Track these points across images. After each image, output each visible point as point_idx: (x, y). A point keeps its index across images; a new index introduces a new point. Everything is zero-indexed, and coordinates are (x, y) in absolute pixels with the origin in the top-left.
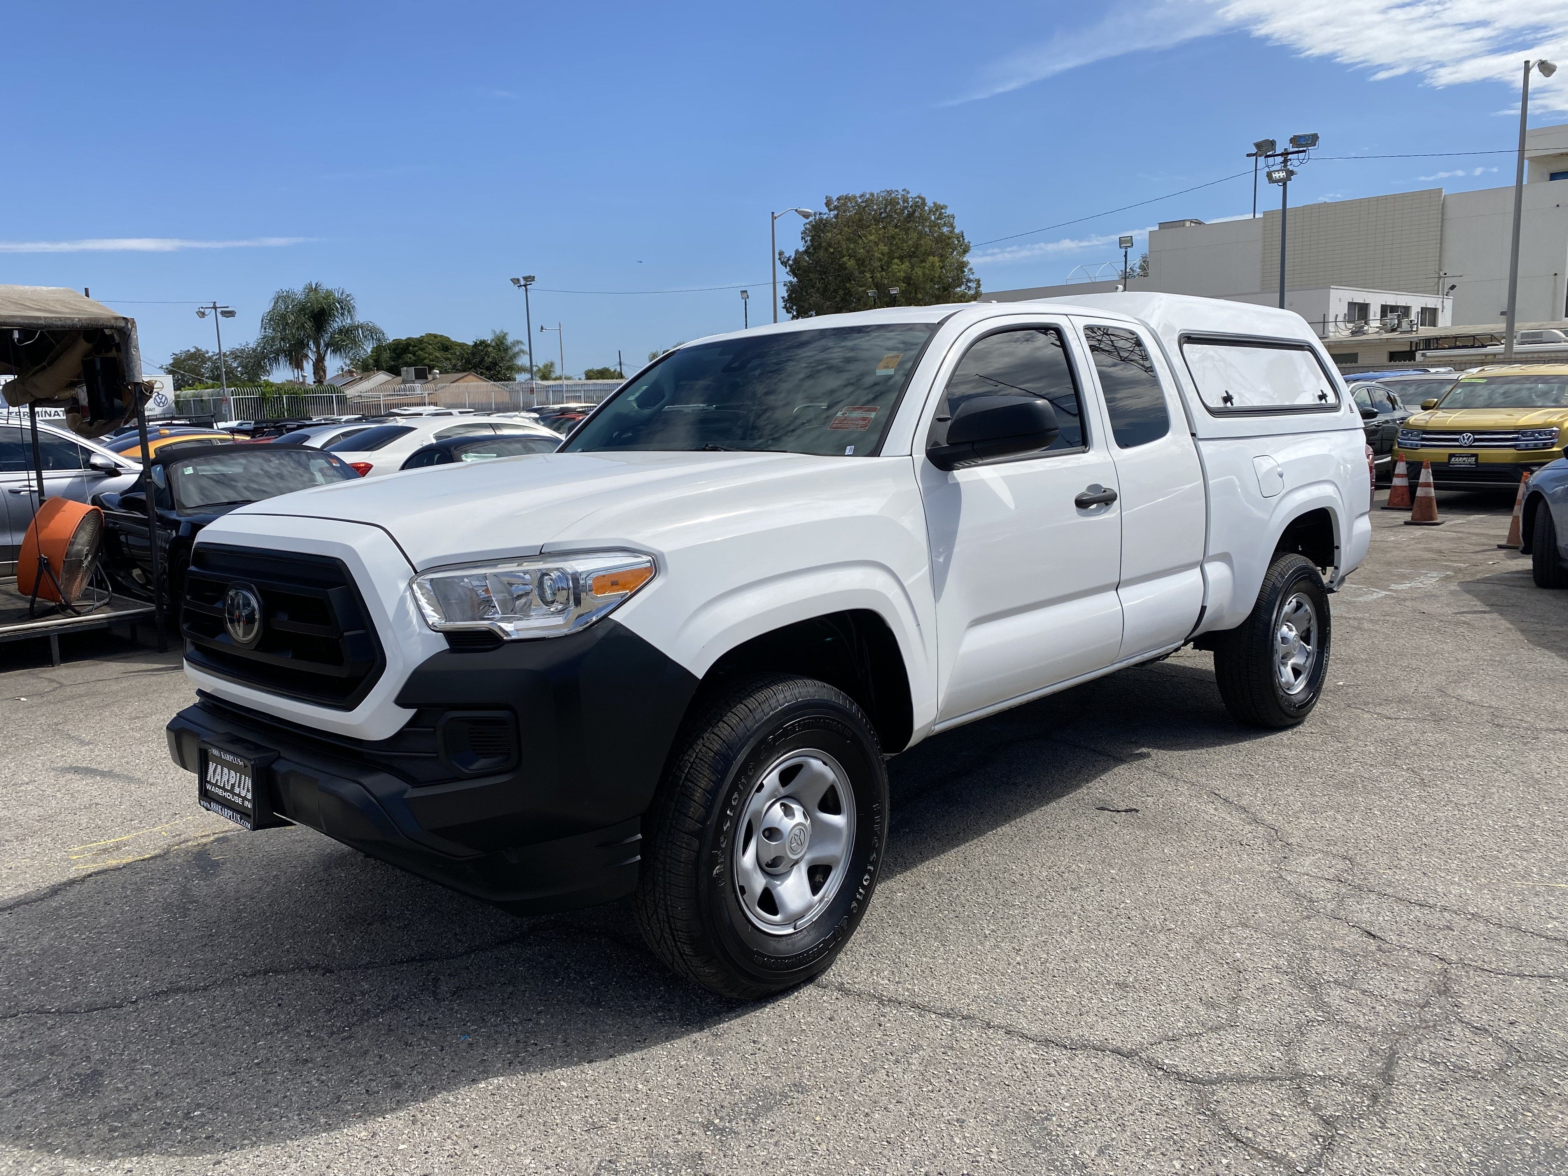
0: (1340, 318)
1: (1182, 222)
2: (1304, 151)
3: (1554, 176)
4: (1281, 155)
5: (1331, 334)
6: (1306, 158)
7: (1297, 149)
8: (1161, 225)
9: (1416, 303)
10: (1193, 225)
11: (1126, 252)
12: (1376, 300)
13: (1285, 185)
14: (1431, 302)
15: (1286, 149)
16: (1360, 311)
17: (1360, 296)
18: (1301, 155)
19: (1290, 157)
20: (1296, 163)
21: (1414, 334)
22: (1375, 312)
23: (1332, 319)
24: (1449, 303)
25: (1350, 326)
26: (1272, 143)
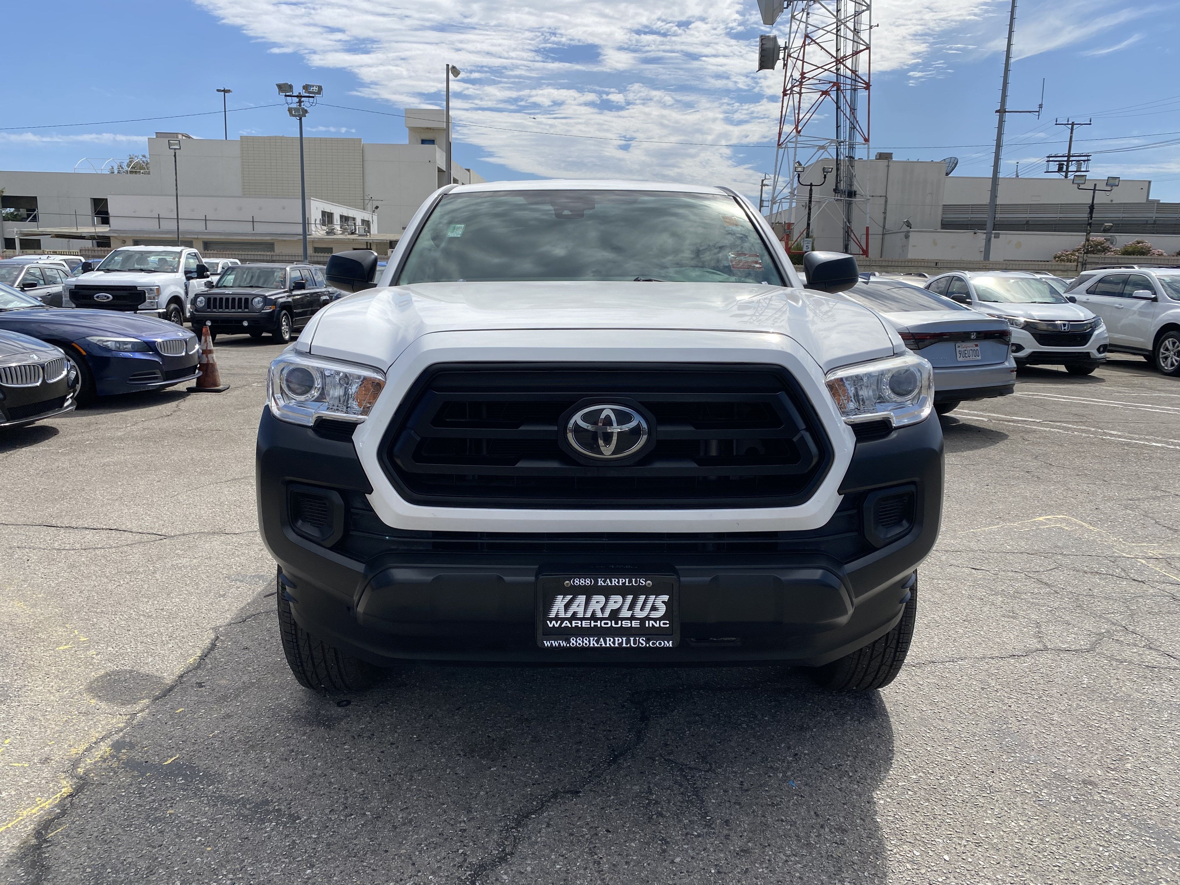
0: (318, 222)
1: (175, 135)
2: (313, 97)
3: (424, 142)
4: (297, 96)
5: (313, 232)
6: (315, 102)
7: (308, 95)
8: (159, 135)
9: (359, 215)
10: (184, 138)
11: (175, 153)
12: (338, 211)
13: (301, 119)
14: (367, 216)
15: (300, 93)
16: (327, 218)
17: (329, 208)
18: (311, 99)
19: (303, 99)
20: (308, 104)
21: (368, 238)
22: (337, 219)
23: (313, 222)
24: (375, 218)
25: (324, 228)
26: (291, 87)
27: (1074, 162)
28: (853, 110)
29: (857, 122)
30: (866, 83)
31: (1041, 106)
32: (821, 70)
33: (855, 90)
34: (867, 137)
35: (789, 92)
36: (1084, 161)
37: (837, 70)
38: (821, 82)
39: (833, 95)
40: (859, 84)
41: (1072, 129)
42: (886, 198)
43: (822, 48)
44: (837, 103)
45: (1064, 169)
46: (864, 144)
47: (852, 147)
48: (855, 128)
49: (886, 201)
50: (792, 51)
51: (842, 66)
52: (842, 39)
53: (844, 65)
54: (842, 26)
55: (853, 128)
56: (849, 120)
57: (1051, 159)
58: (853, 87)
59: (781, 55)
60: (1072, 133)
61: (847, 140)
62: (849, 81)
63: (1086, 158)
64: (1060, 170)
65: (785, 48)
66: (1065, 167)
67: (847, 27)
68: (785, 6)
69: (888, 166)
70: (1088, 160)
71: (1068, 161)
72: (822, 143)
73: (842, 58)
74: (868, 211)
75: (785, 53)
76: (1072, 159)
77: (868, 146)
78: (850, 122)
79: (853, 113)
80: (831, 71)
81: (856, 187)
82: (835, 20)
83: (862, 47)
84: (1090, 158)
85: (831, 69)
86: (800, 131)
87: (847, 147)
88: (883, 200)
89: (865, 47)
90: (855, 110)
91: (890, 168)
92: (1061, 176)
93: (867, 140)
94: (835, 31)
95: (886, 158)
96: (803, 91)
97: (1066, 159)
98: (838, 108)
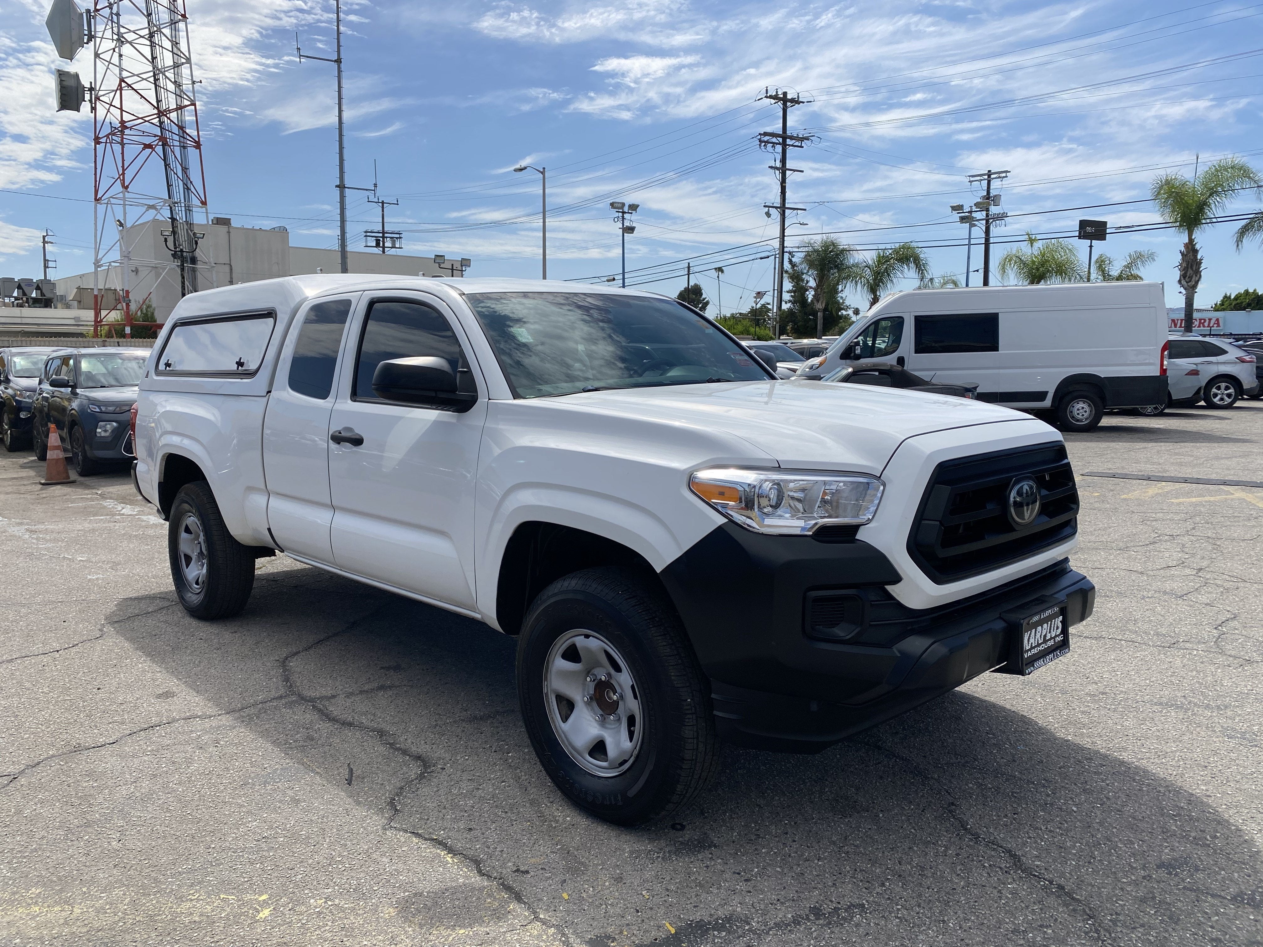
27: (388, 239)
28: (185, 170)
29: (191, 182)
30: (195, 142)
31: (375, 185)
32: (141, 121)
33: (184, 147)
34: (204, 200)
35: (104, 140)
36: (397, 238)
37: (161, 123)
38: (145, 134)
39: (159, 149)
40: (188, 142)
41: (383, 207)
42: (231, 266)
43: (142, 96)
44: (165, 160)
45: (381, 245)
46: (202, 207)
47: (188, 209)
48: (188, 189)
49: (231, 270)
50: (101, 93)
51: (166, 118)
52: (162, 90)
53: (169, 118)
54: (161, 75)
55: (187, 189)
56: (182, 181)
57: (368, 234)
58: (182, 145)
59: (87, 97)
60: (383, 211)
61: (183, 201)
62: (176, 138)
63: (398, 236)
64: (378, 245)
65: (91, 89)
66: (381, 243)
67: (166, 77)
68: (85, 41)
69: (229, 232)
70: (400, 238)
71: (383, 237)
72: (151, 203)
73: (165, 110)
74: (215, 279)
75: (91, 94)
76: (386, 235)
77: (207, 210)
78: (184, 184)
79: (186, 173)
80: (152, 123)
81: (198, 253)
82: (151, 69)
83: (187, 103)
84: (402, 236)
85: (153, 121)
86: (127, 187)
87: (183, 209)
88: (227, 268)
89: (189, 103)
90: (187, 169)
91: (231, 234)
92: (378, 251)
93: (204, 203)
94: (152, 79)
95: (224, 224)
96: (125, 141)
97: (381, 235)
98: (167, 165)
